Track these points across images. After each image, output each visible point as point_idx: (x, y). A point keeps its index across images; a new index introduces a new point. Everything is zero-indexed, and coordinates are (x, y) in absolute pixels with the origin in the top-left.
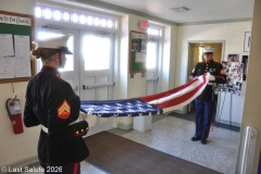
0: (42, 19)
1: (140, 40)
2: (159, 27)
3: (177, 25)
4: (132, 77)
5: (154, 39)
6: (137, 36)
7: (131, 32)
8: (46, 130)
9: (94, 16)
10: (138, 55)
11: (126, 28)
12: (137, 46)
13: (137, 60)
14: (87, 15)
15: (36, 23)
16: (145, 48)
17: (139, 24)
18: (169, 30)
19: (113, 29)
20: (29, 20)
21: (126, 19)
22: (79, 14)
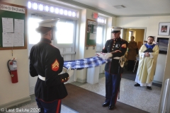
0: (32, 9)
1: (93, 26)
2: (104, 18)
3: (116, 17)
4: (87, 49)
5: (101, 25)
6: (91, 23)
7: (87, 20)
8: (43, 79)
9: (64, 9)
10: (91, 35)
11: (84, 18)
12: (91, 29)
13: (91, 38)
14: (60, 8)
15: (29, 12)
16: (96, 30)
17: (92, 15)
18: (110, 20)
19: (76, 17)
20: (24, 9)
21: (85, 11)
22: (55, 7)
